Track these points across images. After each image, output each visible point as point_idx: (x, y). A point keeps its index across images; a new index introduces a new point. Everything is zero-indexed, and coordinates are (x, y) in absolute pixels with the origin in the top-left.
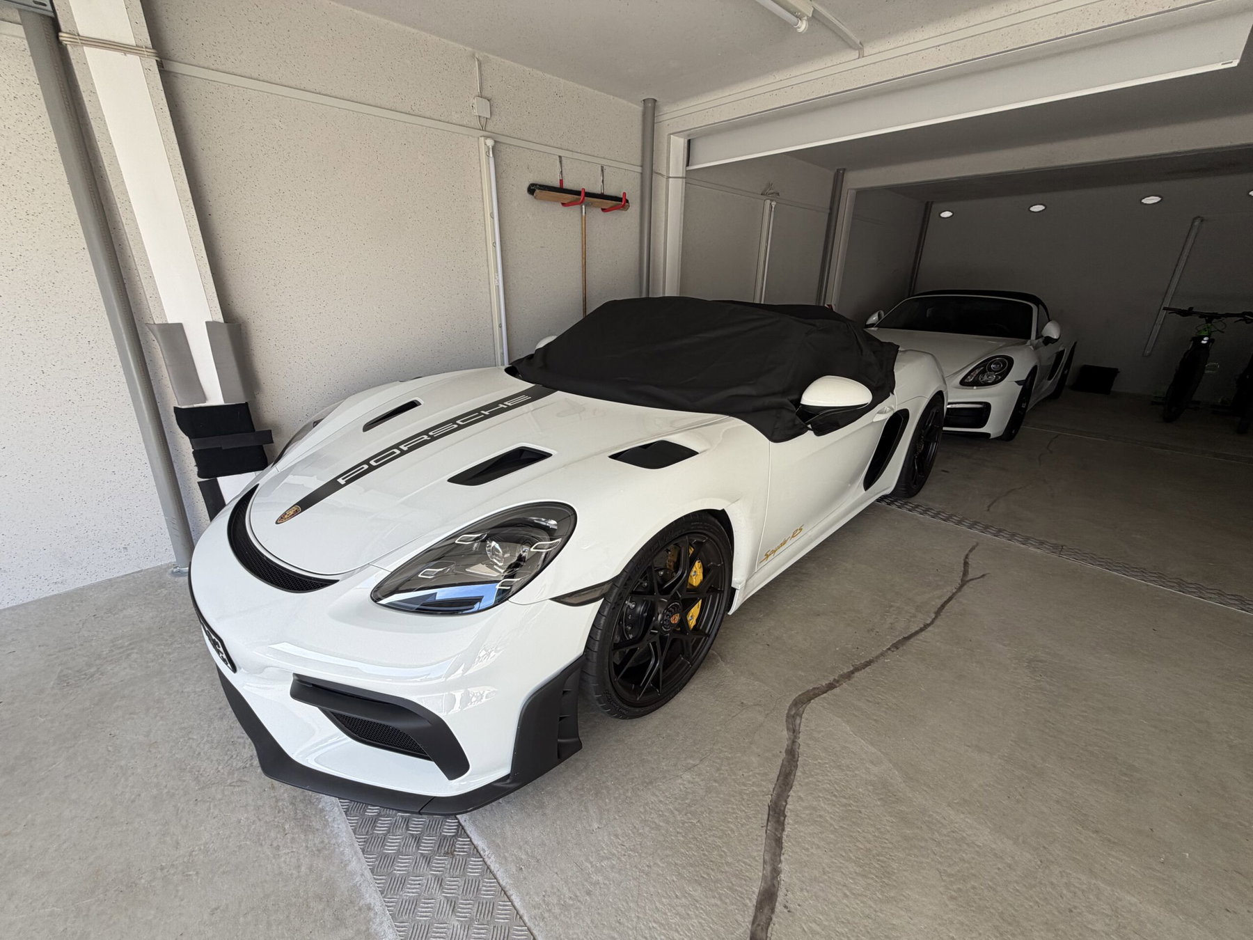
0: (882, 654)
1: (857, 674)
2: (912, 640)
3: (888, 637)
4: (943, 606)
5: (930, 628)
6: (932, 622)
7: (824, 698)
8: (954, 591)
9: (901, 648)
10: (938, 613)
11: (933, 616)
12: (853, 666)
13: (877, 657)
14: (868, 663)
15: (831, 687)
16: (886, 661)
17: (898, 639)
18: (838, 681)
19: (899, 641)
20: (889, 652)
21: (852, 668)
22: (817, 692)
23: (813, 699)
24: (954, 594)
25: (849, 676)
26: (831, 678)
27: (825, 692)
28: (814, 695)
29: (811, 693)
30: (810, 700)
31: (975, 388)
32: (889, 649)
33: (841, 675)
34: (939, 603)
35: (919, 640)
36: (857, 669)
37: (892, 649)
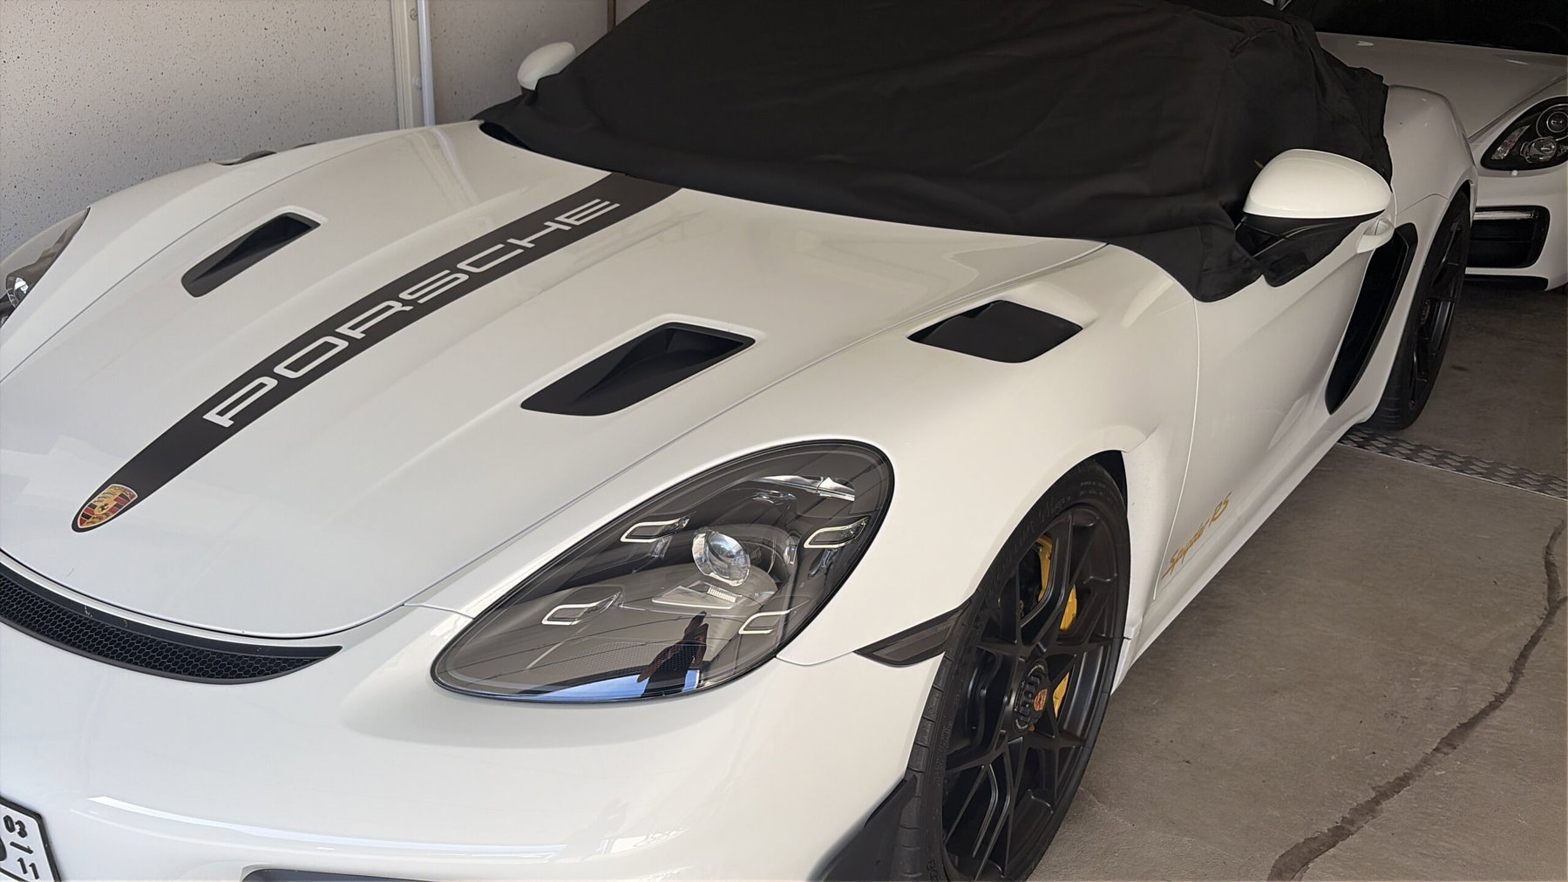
0: (1426, 761)
1: (1385, 805)
2: (1478, 728)
3: (1429, 726)
4: (1524, 655)
5: (1508, 702)
6: (1510, 691)
7: (1334, 856)
8: (1539, 623)
9: (1460, 747)
10: (1517, 669)
11: (1509, 677)
12: (1373, 788)
13: (1418, 768)
14: (1403, 782)
15: (1339, 833)
16: (1438, 773)
17: (1449, 729)
18: (1352, 822)
19: (1453, 732)
20: (1440, 755)
21: (1373, 794)
22: (1314, 846)
23: (1310, 860)
24: (1540, 630)
25: (1370, 808)
26: (1338, 817)
27: (1333, 846)
28: (1310, 852)
29: (1305, 850)
30: (1307, 864)
31: (1515, 173)
32: (1437, 750)
33: (1356, 809)
34: (1514, 650)
35: (1489, 727)
36: (1384, 794)
37: (1445, 750)
